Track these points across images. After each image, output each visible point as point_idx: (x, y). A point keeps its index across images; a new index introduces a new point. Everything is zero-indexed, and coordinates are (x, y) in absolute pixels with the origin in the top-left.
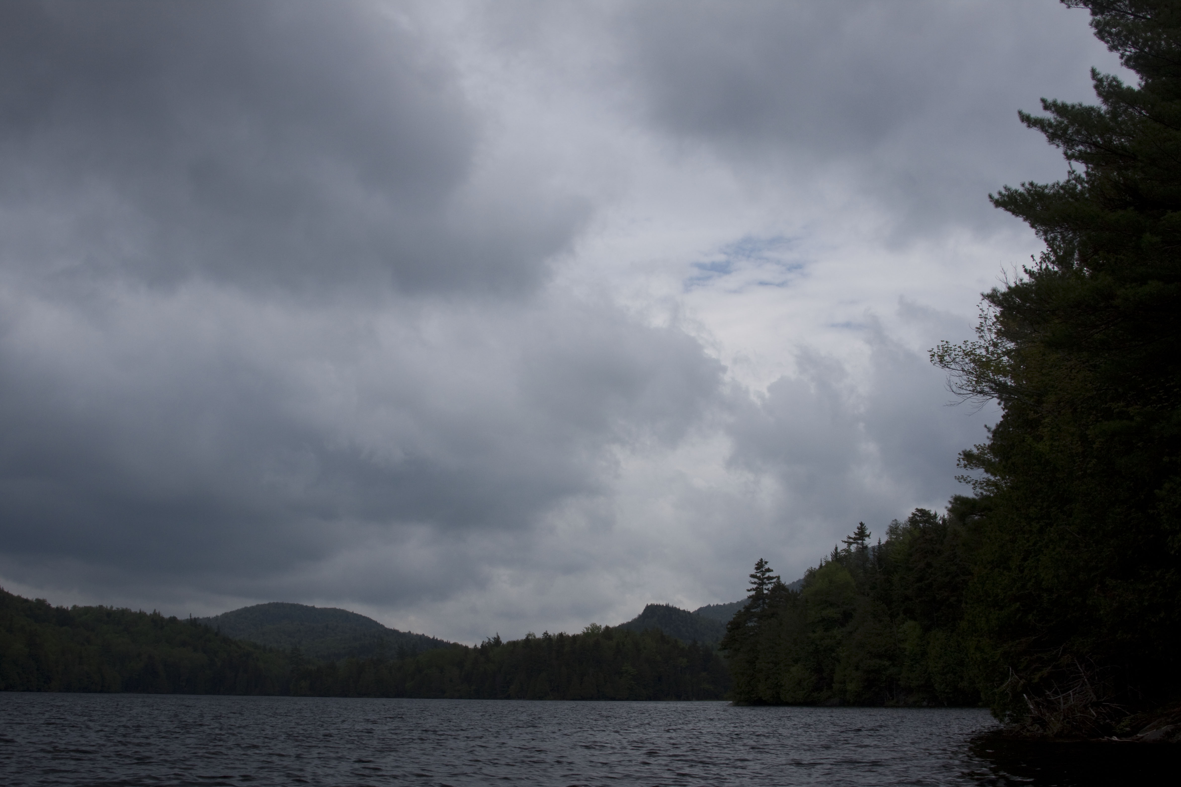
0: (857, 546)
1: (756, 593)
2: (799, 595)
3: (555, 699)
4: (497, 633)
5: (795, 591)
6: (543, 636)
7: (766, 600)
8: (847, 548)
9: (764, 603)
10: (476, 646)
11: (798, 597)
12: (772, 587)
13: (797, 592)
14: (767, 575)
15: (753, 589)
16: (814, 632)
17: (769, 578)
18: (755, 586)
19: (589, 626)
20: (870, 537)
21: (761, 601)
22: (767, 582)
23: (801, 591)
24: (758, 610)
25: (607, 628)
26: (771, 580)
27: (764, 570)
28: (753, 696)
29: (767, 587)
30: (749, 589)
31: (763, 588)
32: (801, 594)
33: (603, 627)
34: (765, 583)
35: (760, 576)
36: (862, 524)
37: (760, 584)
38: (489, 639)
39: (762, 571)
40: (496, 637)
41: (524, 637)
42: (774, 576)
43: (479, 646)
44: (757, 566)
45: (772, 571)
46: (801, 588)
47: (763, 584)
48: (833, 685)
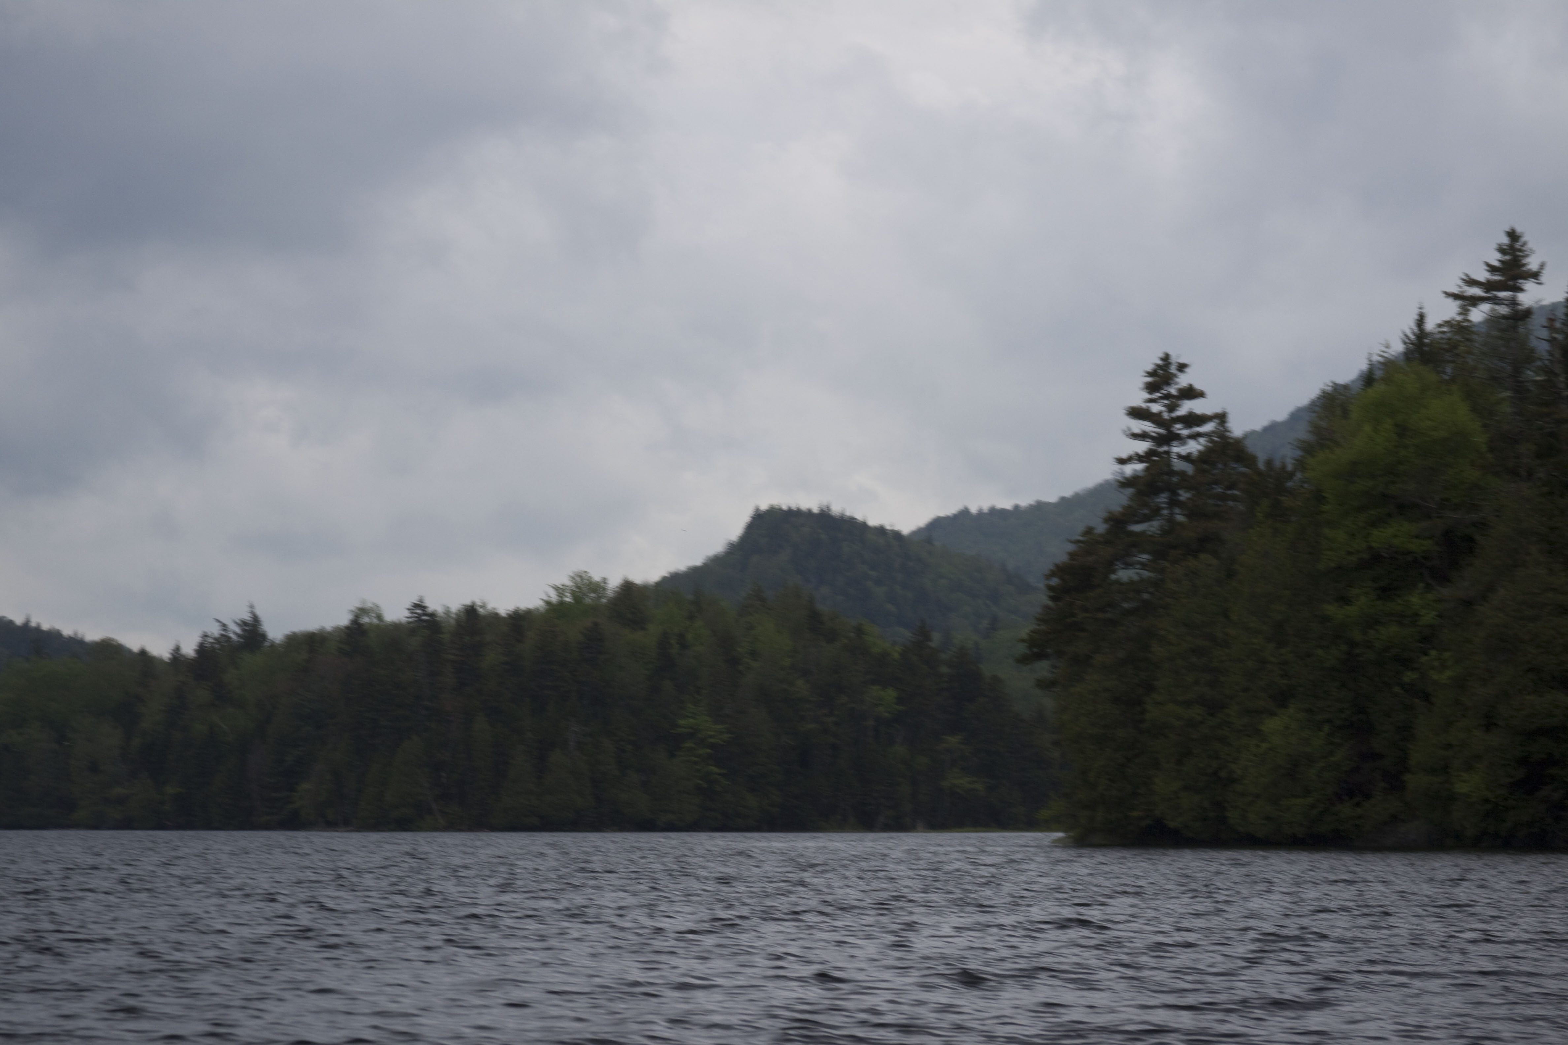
0: (1493, 310)
1: (1147, 469)
2: (1291, 475)
3: (452, 826)
4: (252, 607)
5: (1277, 464)
6: (407, 614)
7: (1181, 492)
8: (1459, 318)
9: (1174, 503)
10: (177, 649)
11: (1289, 484)
12: (1200, 448)
13: (1284, 467)
14: (1186, 407)
15: (1139, 458)
16: (1344, 600)
17: (1193, 420)
18: (1142, 447)
19: (568, 582)
20: (1543, 278)
21: (1163, 499)
22: (1185, 432)
23: (1301, 464)
24: (1152, 527)
25: (628, 587)
26: (1199, 425)
27: (1173, 391)
28: (1135, 814)
29: (1183, 450)
30: (1124, 455)
31: (1168, 453)
32: (1299, 475)
33: (614, 583)
34: (1178, 437)
35: (1160, 414)
36: (1513, 235)
37: (1160, 440)
38: (224, 626)
39: (1168, 396)
40: (247, 617)
41: (343, 620)
42: (1209, 412)
43: (189, 649)
44: (1149, 379)
45: (1200, 395)
46: (1299, 453)
47: (1171, 438)
48: (1407, 777)
